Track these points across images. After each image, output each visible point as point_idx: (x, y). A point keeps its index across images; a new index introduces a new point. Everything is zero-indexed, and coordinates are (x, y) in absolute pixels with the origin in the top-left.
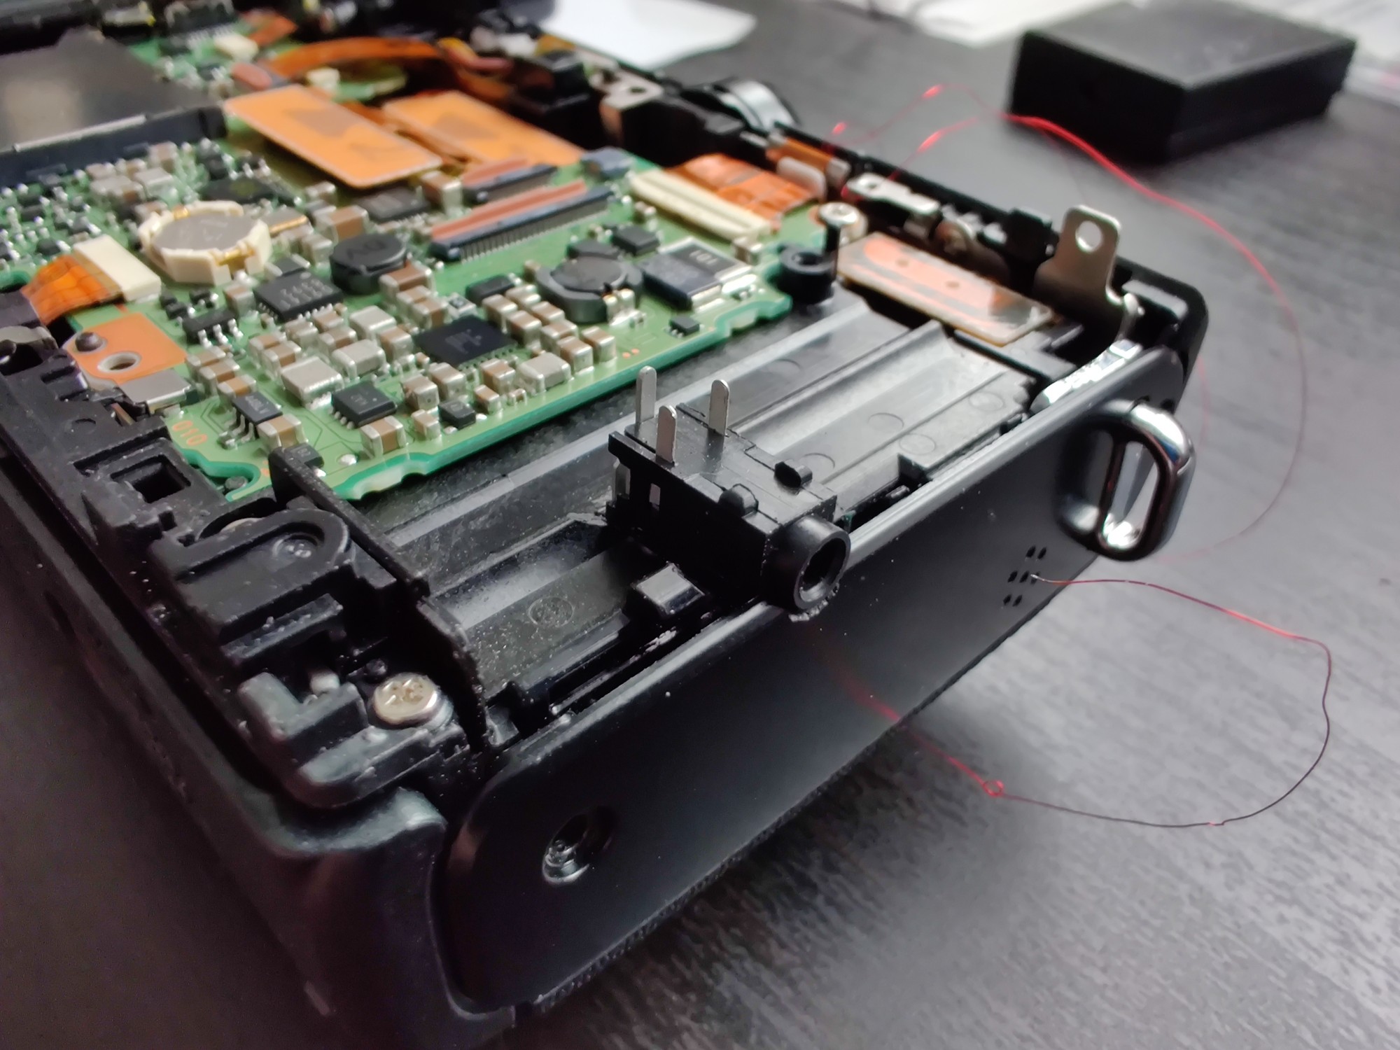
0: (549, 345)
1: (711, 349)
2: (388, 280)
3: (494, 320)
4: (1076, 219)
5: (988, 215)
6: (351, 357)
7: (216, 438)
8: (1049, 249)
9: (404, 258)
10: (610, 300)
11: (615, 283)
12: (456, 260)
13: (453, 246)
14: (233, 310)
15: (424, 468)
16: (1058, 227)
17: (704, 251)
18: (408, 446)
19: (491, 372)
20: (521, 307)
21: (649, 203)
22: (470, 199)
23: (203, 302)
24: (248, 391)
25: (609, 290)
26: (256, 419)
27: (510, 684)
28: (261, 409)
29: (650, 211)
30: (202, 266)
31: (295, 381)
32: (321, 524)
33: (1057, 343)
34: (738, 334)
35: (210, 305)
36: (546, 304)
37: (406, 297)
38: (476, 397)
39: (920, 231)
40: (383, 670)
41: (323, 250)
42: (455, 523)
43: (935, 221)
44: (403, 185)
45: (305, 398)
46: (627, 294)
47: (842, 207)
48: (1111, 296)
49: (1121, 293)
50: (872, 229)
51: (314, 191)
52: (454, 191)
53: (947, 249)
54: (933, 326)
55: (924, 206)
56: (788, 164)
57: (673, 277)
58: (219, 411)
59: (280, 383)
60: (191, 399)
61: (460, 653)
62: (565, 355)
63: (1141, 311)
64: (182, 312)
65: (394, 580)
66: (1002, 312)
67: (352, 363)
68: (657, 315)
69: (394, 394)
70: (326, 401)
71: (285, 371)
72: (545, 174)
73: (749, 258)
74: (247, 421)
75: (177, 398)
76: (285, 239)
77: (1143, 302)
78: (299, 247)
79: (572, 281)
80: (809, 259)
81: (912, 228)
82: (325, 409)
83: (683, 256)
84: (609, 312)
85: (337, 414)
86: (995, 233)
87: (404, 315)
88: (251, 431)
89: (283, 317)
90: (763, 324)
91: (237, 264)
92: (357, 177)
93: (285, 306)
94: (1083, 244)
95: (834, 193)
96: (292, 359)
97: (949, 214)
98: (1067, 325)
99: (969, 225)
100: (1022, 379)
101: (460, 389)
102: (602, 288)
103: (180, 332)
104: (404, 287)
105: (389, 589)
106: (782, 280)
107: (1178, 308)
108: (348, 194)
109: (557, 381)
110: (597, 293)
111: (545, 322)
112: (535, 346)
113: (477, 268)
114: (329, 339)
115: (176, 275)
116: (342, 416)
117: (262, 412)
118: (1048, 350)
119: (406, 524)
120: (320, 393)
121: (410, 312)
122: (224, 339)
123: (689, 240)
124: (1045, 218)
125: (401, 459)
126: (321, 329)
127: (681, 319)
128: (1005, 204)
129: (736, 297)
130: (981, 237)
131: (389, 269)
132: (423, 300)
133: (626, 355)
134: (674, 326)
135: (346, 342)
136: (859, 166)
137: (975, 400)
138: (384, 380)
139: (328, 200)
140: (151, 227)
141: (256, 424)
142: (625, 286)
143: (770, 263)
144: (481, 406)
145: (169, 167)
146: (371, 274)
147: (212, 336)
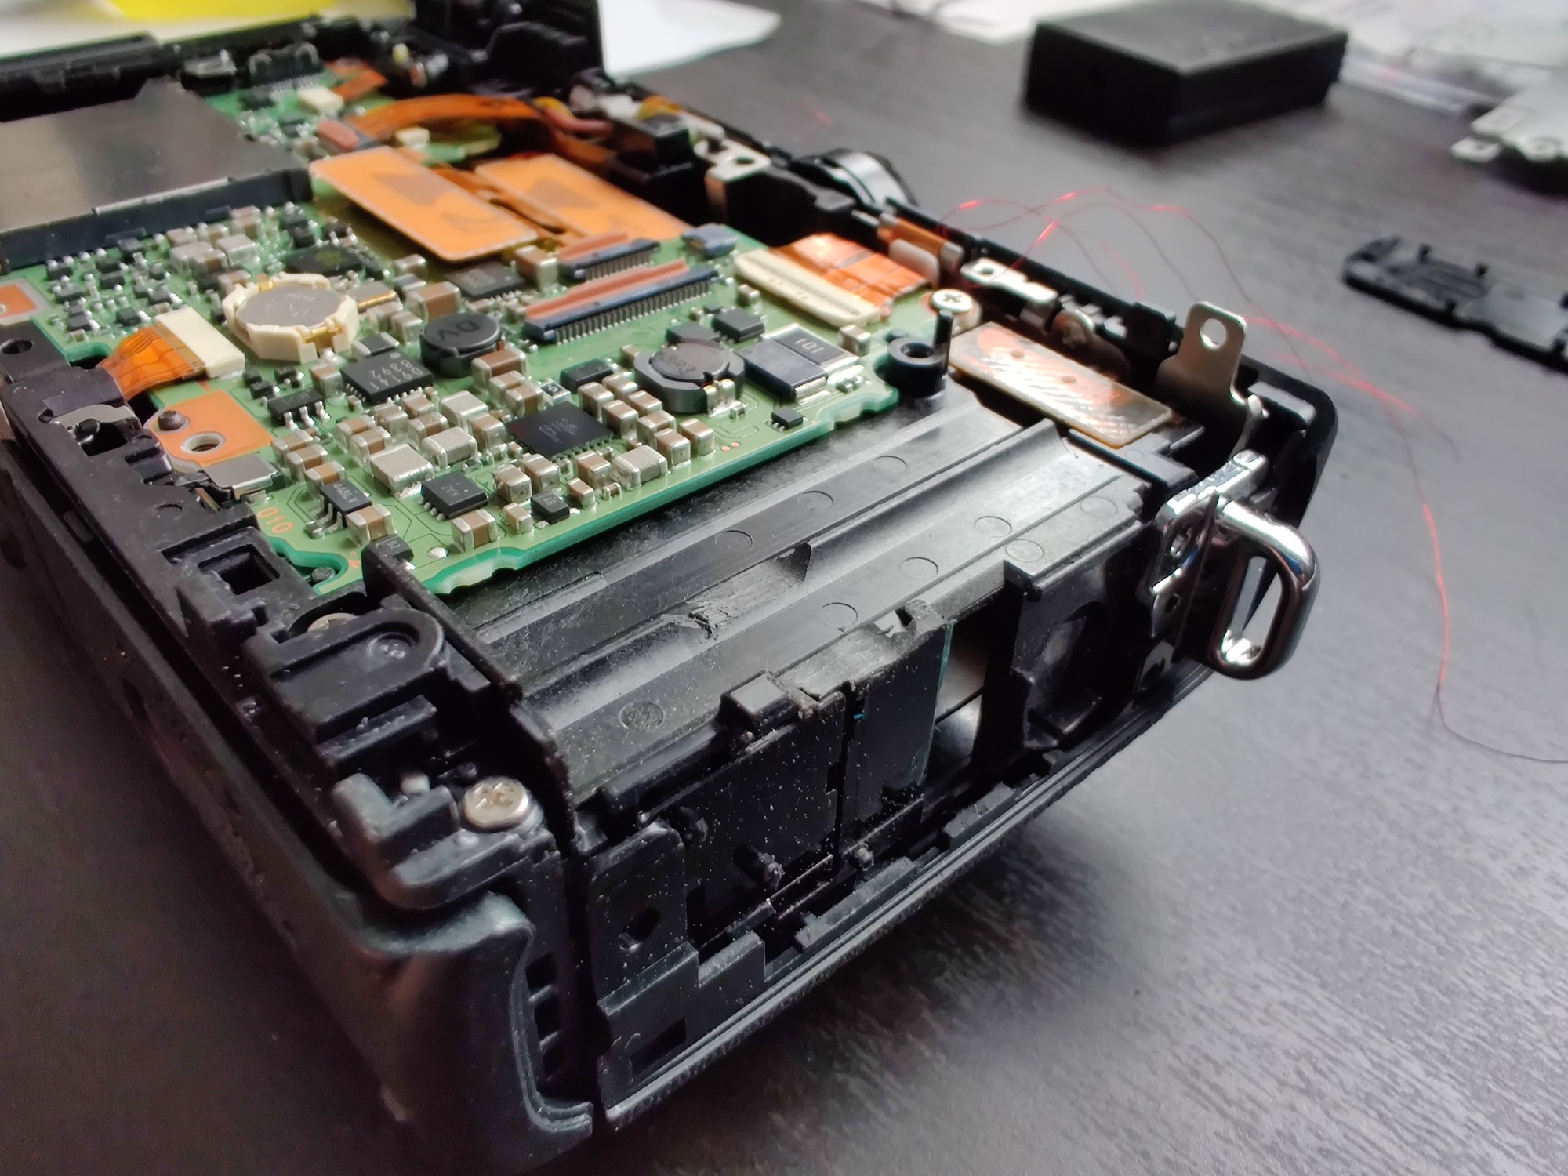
0: (646, 437)
1: (814, 443)
2: (480, 362)
3: (590, 407)
4: (1200, 315)
5: (1109, 307)
6: (441, 444)
7: (303, 526)
8: (1172, 345)
9: (499, 340)
10: (710, 390)
11: (716, 373)
12: (552, 342)
13: (548, 328)
14: (320, 390)
15: (515, 563)
16: (1181, 323)
17: (810, 339)
18: (501, 540)
19: (586, 465)
20: (618, 395)
21: (753, 285)
22: (567, 277)
23: (288, 381)
24: (336, 478)
25: (709, 379)
26: (345, 508)
27: (599, 791)
28: (350, 498)
29: (754, 293)
30: (288, 343)
31: (385, 469)
32: (417, 625)
33: (1175, 445)
34: (842, 428)
35: (296, 384)
36: (643, 393)
37: (499, 382)
38: (570, 489)
39: (1038, 321)
40: (473, 772)
41: (414, 328)
42: (545, 621)
43: (1053, 310)
44: (496, 258)
45: (395, 487)
46: (727, 384)
47: (954, 293)
48: (1236, 397)
49: (1246, 394)
50: (985, 318)
51: (403, 264)
52: (549, 268)
53: (1065, 341)
54: (1046, 424)
55: (1041, 294)
56: (901, 245)
57: (777, 367)
58: (306, 498)
59: (369, 470)
60: (278, 484)
61: (552, 758)
62: (662, 448)
63: (1265, 413)
64: (268, 391)
65: (487, 683)
66: (1120, 408)
67: (443, 451)
68: (758, 407)
69: (486, 485)
70: (417, 490)
71: (375, 458)
72: (645, 251)
73: (857, 348)
74: (336, 510)
75: (262, 483)
76: (374, 314)
77: (1267, 403)
78: (387, 324)
79: (672, 370)
80: (918, 351)
81: (1027, 316)
82: (415, 498)
83: (787, 342)
84: (709, 403)
85: (428, 505)
86: (1115, 326)
87: (496, 400)
88: (339, 520)
89: (372, 400)
90: (869, 417)
91: (325, 341)
92: (450, 251)
93: (374, 388)
94: (1208, 342)
95: (949, 278)
96: (380, 446)
97: (1069, 306)
98: (1188, 426)
99: (1088, 317)
100: (1138, 483)
101: (553, 481)
102: (702, 377)
103: (265, 413)
104: (497, 372)
105: (483, 692)
106: (889, 371)
107: (1306, 412)
108: (439, 268)
109: (653, 475)
110: (697, 382)
111: (643, 413)
112: (632, 437)
113: (573, 353)
114: (420, 425)
115: (261, 353)
116: (432, 506)
117: (350, 501)
118: (1165, 453)
119: (495, 620)
120: (410, 482)
121: (503, 396)
122: (310, 421)
123: (794, 326)
124: (1168, 314)
125: (493, 552)
126: (411, 415)
127: (784, 412)
128: (1129, 298)
129: (841, 388)
130: (1100, 330)
131: (482, 351)
132: (517, 385)
133: (724, 448)
134: (776, 419)
135: (437, 429)
136: (974, 249)
137: (1087, 505)
138: (476, 469)
139: (418, 273)
140: (236, 300)
141: (345, 513)
142: (726, 375)
143: (878, 352)
144: (575, 500)
145: (252, 233)
146: (463, 356)
147: (298, 418)
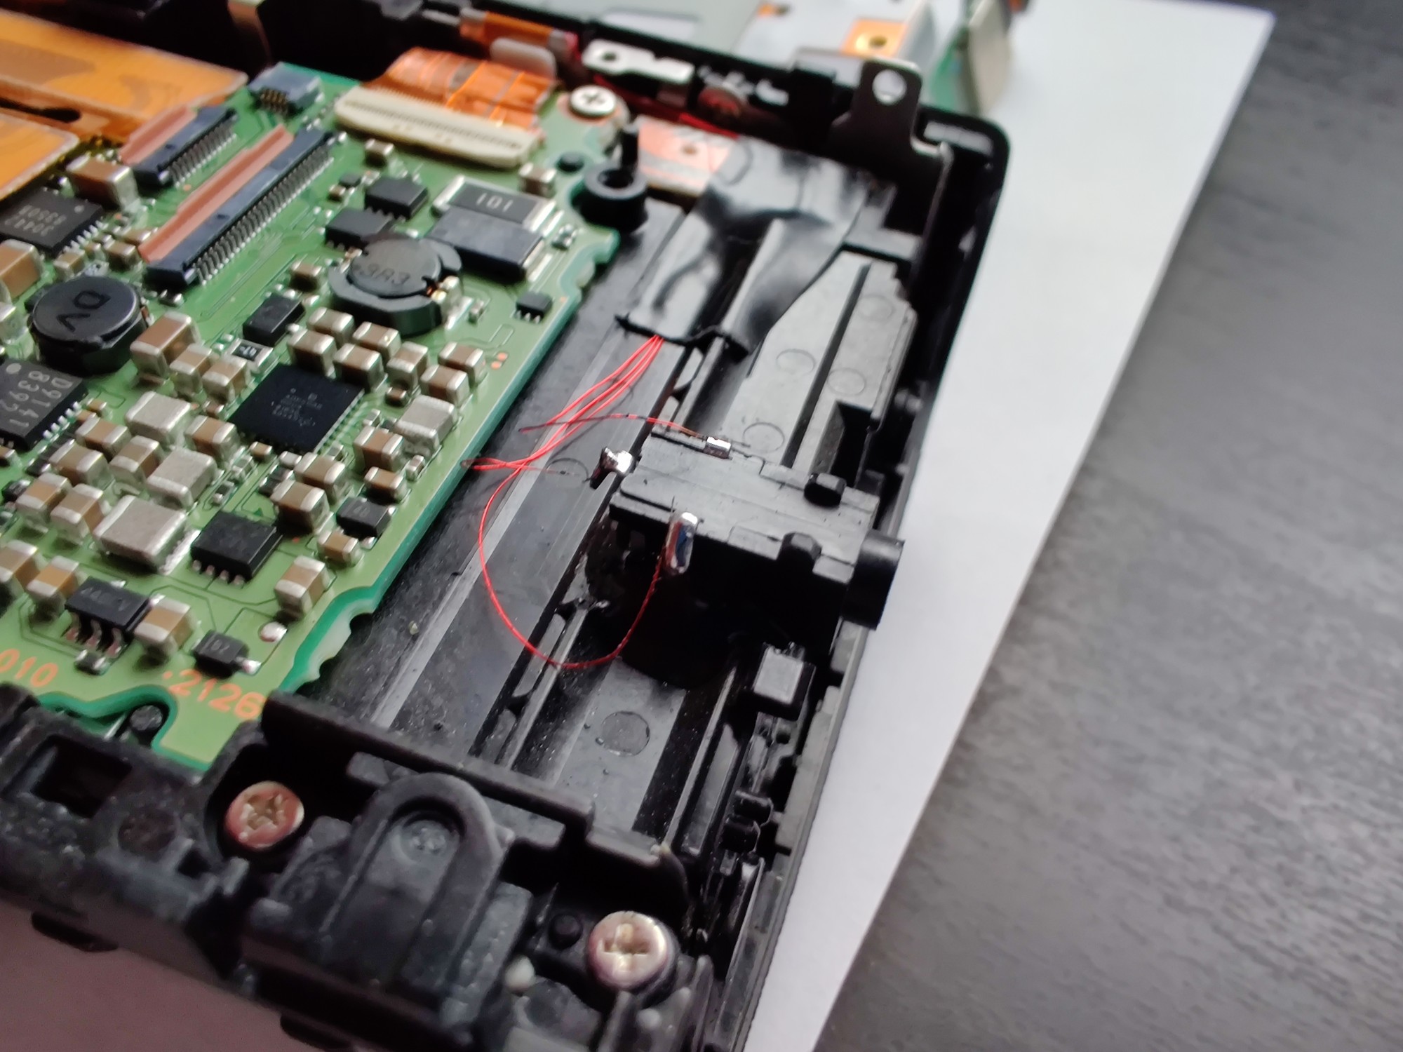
2: (144, 347)
4: (871, 69)
5: (752, 72)
6: (175, 480)
7: (70, 663)
10: (439, 297)
11: (435, 274)
13: (181, 267)
15: (367, 604)
17: (490, 193)
18: (336, 584)
19: (374, 448)
20: (339, 338)
21: (383, 138)
24: (75, 582)
25: (432, 285)
28: (115, 603)
29: (388, 149)
31: (126, 541)
33: (884, 212)
36: (367, 326)
37: (186, 367)
38: (371, 486)
41: (11, 323)
43: (694, 88)
45: (156, 561)
46: (452, 282)
48: (917, 146)
50: (633, 110)
52: (124, 180)
55: (675, 71)
56: (500, 45)
57: (489, 243)
59: (103, 550)
62: (441, 393)
65: (561, 826)
67: (184, 490)
68: (494, 300)
69: (259, 513)
70: (184, 556)
71: (103, 532)
72: (222, 123)
73: (545, 190)
74: (103, 624)
79: (387, 288)
80: (614, 180)
81: (664, 97)
82: (189, 567)
83: (466, 204)
84: (442, 311)
85: (209, 570)
86: (770, 94)
88: (118, 636)
94: (883, 95)
95: (573, 73)
96: (98, 511)
97: (709, 78)
98: (883, 188)
99: (735, 87)
100: (888, 268)
102: (424, 285)
104: (172, 353)
105: (563, 839)
106: (589, 208)
107: (982, 144)
109: (446, 429)
110: (423, 293)
111: (385, 353)
112: (388, 388)
114: (129, 464)
116: (217, 569)
117: (124, 608)
120: (169, 549)
121: (199, 384)
123: (459, 181)
125: (337, 605)
126: (106, 452)
127: (525, 296)
129: (560, 246)
130: (754, 100)
131: (133, 330)
132: (208, 363)
133: (496, 365)
134: (523, 310)
135: (154, 461)
136: (581, 33)
138: (231, 496)
141: (122, 627)
142: (446, 273)
143: (565, 188)
